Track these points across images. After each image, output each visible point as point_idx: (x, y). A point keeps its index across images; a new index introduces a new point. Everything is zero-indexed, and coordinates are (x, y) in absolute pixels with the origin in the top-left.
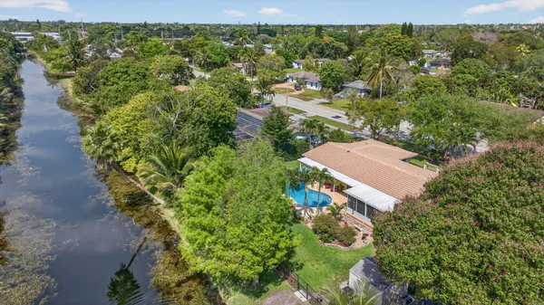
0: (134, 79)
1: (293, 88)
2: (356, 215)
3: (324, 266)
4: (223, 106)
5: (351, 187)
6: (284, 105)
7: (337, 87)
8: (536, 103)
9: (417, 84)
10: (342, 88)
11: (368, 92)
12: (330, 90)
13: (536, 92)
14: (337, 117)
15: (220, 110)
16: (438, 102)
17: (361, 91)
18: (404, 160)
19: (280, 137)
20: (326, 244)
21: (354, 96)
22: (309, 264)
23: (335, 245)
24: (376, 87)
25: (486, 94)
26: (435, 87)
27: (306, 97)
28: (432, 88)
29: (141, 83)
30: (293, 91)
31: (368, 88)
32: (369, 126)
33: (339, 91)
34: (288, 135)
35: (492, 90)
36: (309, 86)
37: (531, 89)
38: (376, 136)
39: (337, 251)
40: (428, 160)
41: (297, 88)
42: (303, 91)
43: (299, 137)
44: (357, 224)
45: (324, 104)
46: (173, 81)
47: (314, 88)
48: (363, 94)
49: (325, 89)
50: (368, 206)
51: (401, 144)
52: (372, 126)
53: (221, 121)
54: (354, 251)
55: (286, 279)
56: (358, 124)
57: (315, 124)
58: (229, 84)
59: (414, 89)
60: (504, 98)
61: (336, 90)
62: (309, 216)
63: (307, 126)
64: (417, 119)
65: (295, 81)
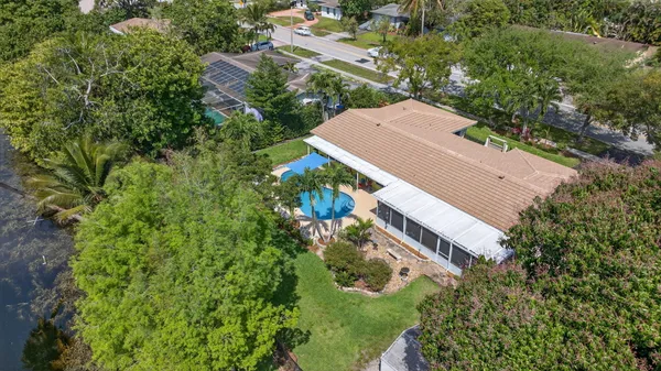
0: (40, 13)
1: (302, 17)
2: (391, 230)
3: (342, 331)
4: (177, 61)
5: (383, 186)
6: (289, 43)
7: (362, 14)
8: (625, 29)
9: (471, 8)
10: (370, 16)
11: (406, 21)
12: (353, 20)
13: (625, 15)
14: (363, 61)
15: (170, 70)
16: (506, 41)
17: (396, 19)
18: (458, 133)
19: (275, 105)
20: (346, 289)
21: (386, 27)
22: (318, 329)
23: (358, 289)
24: (415, 15)
25: (561, 20)
26: (495, 11)
27: (320, 31)
28: (491, 14)
29: (53, 20)
30: (302, 21)
31: (405, 15)
32: (408, 80)
33: (366, 20)
34: (288, 102)
35: (569, 14)
36: (324, 14)
37: (619, 10)
38: (418, 92)
39: (362, 300)
40: (489, 126)
41: (308, 16)
42: (316, 21)
43: (306, 101)
44: (392, 246)
45: (345, 40)
46: (123, 13)
47: (331, 16)
48: (398, 24)
49: (346, 19)
50: (407, 219)
51: (451, 102)
52: (411, 79)
53: (172, 88)
54: (388, 299)
55: (282, 363)
56: (393, 74)
57: (329, 81)
58: (200, 16)
59: (469, 16)
60: (584, 26)
61: (361, 19)
62: (322, 236)
63: (318, 84)
64: (475, 69)
65: (305, 6)
